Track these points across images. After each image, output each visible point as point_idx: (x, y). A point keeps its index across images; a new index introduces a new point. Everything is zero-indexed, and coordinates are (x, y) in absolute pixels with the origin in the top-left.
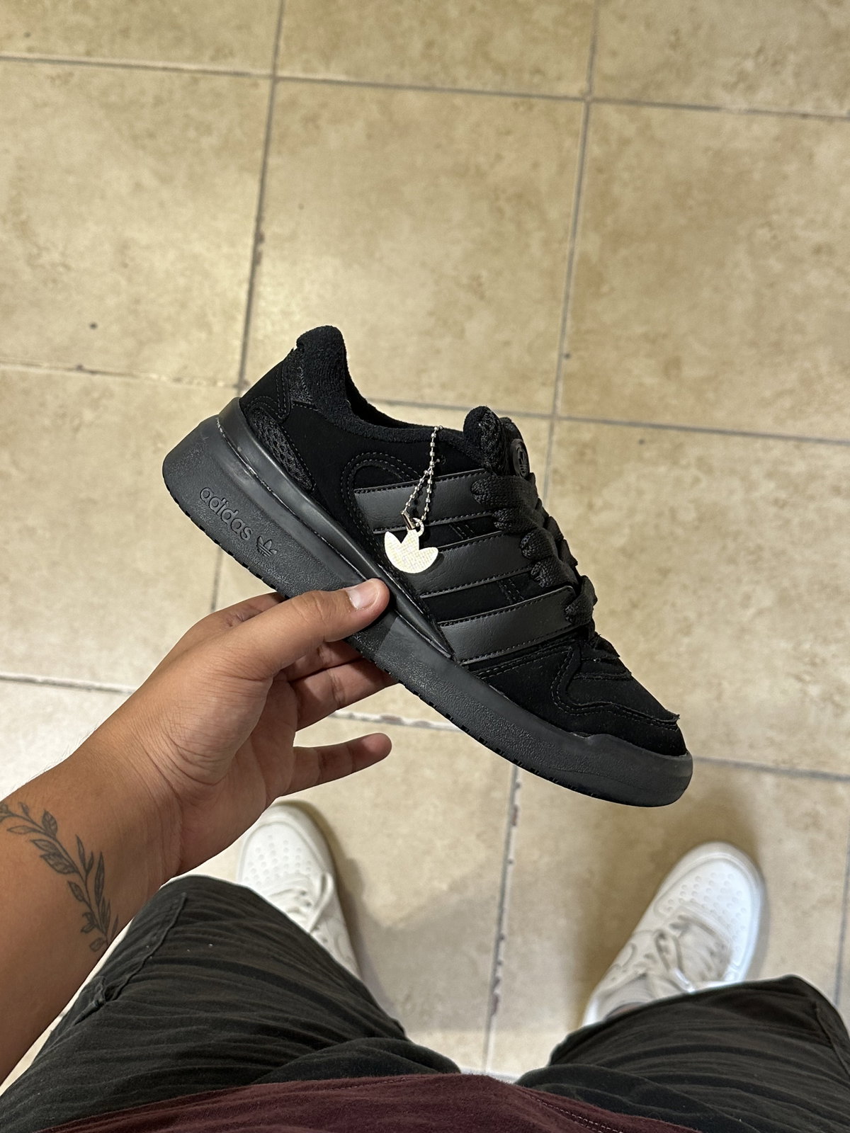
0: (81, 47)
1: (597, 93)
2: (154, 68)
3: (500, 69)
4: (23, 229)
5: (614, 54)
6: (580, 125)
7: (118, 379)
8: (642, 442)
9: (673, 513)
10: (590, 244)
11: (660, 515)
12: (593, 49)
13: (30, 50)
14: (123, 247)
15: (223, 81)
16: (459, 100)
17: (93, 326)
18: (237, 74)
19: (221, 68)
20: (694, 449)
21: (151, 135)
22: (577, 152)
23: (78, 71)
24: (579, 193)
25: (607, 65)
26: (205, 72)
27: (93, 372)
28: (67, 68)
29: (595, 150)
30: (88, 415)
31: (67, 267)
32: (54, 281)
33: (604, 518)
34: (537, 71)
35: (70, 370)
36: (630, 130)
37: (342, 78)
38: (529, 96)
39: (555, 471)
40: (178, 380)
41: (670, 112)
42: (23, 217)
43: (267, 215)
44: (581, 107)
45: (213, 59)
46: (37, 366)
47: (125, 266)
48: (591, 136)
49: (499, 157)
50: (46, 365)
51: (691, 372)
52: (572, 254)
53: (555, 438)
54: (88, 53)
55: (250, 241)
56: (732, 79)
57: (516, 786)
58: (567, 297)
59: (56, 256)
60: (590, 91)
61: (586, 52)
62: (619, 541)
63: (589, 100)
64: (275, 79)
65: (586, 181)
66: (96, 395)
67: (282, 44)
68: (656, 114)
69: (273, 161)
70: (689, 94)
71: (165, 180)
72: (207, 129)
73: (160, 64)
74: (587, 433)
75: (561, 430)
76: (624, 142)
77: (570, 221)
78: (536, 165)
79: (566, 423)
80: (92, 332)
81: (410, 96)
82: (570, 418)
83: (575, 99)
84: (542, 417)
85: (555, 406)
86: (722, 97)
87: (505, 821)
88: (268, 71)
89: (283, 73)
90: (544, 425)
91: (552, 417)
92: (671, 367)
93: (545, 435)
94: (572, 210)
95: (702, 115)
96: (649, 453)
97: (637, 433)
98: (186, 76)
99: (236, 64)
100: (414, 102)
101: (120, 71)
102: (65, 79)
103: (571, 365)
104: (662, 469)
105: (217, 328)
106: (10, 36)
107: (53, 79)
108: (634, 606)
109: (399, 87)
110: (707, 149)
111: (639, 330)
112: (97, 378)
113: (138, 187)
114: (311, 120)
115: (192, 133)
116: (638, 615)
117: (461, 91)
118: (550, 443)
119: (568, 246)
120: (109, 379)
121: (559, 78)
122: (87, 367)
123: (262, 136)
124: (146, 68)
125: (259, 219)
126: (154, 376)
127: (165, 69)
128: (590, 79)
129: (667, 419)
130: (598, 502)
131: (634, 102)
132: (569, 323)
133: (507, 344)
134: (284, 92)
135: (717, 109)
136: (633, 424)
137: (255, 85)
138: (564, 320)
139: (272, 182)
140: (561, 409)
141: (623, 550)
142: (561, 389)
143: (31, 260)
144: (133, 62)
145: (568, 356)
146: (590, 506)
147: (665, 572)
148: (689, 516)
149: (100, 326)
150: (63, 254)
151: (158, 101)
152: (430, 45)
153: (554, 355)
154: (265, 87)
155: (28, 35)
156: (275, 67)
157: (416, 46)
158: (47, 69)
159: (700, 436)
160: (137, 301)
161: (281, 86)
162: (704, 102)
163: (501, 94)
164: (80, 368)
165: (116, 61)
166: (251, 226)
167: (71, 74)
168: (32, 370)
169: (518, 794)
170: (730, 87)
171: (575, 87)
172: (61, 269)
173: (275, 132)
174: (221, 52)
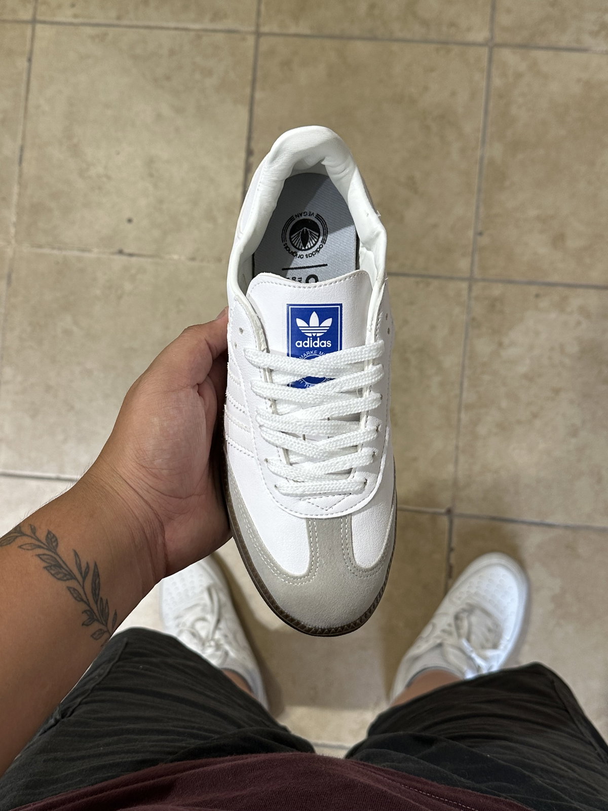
0: (113, 14)
1: (498, 40)
2: (168, 28)
3: (425, 23)
4: (75, 150)
5: (509, 11)
6: (485, 63)
7: (150, 260)
8: (537, 296)
9: (562, 348)
10: (496, 151)
11: (552, 349)
12: (494, 8)
13: (75, 16)
14: (150, 162)
15: (220, 37)
16: (395, 47)
17: (130, 221)
18: (230, 31)
19: (219, 26)
20: (576, 300)
21: (168, 78)
22: (484, 84)
23: (112, 32)
24: (486, 112)
25: (504, 19)
26: (206, 30)
27: (131, 255)
28: (104, 29)
29: (497, 82)
30: (128, 286)
31: (109, 178)
32: (100, 188)
33: (510, 353)
34: (452, 24)
35: (113, 253)
36: (523, 67)
37: (307, 31)
38: (446, 43)
39: (474, 319)
40: (193, 259)
41: (551, 53)
42: (75, 140)
43: (255, 135)
44: (485, 51)
45: (212, 20)
46: (89, 251)
47: (151, 175)
48: (495, 72)
49: (426, 89)
50: (96, 250)
51: (573, 243)
52: (482, 158)
53: (474, 294)
54: (119, 18)
55: (243, 155)
56: (596, 28)
57: (451, 550)
58: (479, 190)
59: (100, 170)
60: (492, 38)
61: (488, 9)
62: (522, 369)
63: (492, 45)
64: (258, 35)
65: (491, 104)
66: (133, 271)
67: (263, 8)
68: (540, 55)
69: (258, 95)
70: (565, 40)
71: (179, 111)
72: (209, 73)
73: (172, 24)
74: (497, 290)
75: (477, 289)
76: (519, 76)
77: (480, 135)
78: (453, 94)
79: (481, 284)
80: (129, 226)
81: (359, 45)
82: (484, 280)
83: (481, 45)
84: (462, 279)
85: (472, 271)
86: (588, 41)
87: (443, 575)
88: (253, 29)
89: (265, 29)
90: (464, 285)
91: (471, 280)
92: (558, 240)
93: (465, 293)
94: (481, 126)
95: (575, 56)
96: (544, 303)
97: (534, 290)
98: (192, 34)
99: (229, 24)
100: (362, 49)
101: (142, 31)
102: (102, 38)
103: (484, 240)
104: (553, 315)
105: (221, 221)
106: (59, 6)
107: (93, 38)
108: (535, 416)
109: (351, 38)
110: (579, 80)
111: (532, 213)
112: (134, 259)
113: (159, 117)
114: (286, 64)
115: (198, 76)
116: (538, 423)
117: (397, 40)
118: (469, 298)
119: (479, 153)
120: (142, 260)
121: (469, 29)
122: (127, 250)
123: (250, 77)
124: (162, 28)
125: (249, 139)
126: (176, 257)
127: (176, 29)
128: (492, 30)
129: (555, 278)
130: (506, 341)
131: (525, 46)
132: (482, 210)
133: (435, 226)
134: (265, 44)
135: (585, 50)
136: (531, 283)
137: (244, 39)
138: (478, 208)
139: (258, 111)
140: (477, 274)
141: (526, 376)
142: (477, 258)
143: (82, 173)
144: (152, 24)
145: (481, 234)
146: (500, 344)
147: (557, 391)
148: (573, 349)
149: (135, 220)
150: (106, 168)
151: (172, 52)
152: (372, 6)
153: (471, 233)
154: (251, 40)
155: (73, 5)
156: (258, 25)
157: (363, 8)
158: (89, 31)
159: (580, 291)
160: (161, 202)
161: (262, 40)
162: (574, 45)
163: (426, 41)
164: (121, 252)
165: (140, 23)
166: (244, 143)
167: (106, 34)
168: (86, 255)
169: (453, 556)
170: (595, 34)
171: (480, 35)
172: (104, 179)
173: (259, 73)
174: (217, 16)
